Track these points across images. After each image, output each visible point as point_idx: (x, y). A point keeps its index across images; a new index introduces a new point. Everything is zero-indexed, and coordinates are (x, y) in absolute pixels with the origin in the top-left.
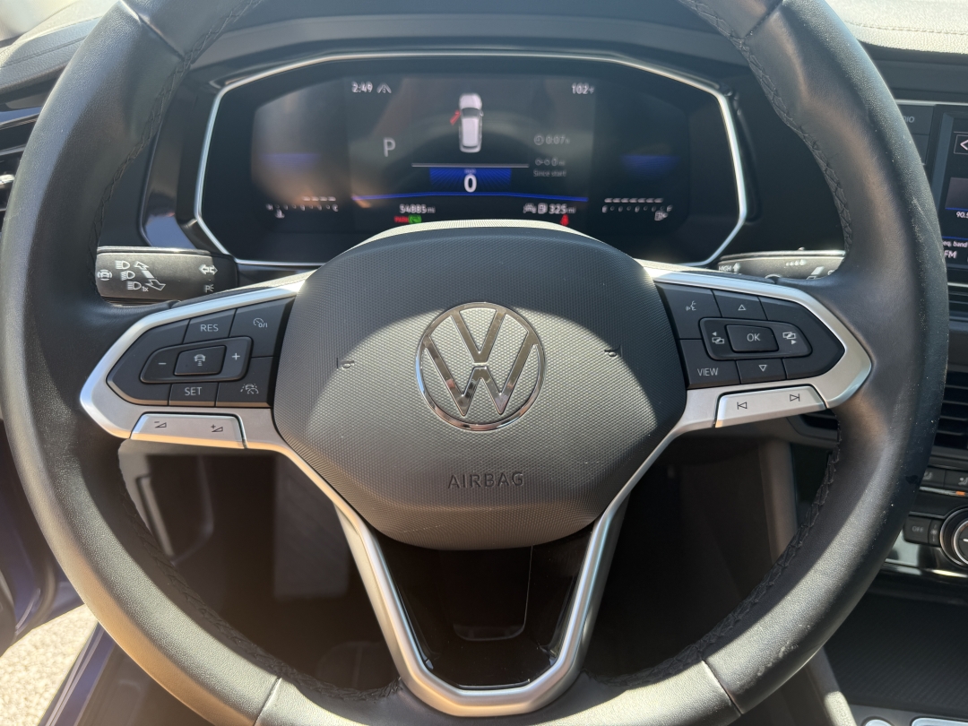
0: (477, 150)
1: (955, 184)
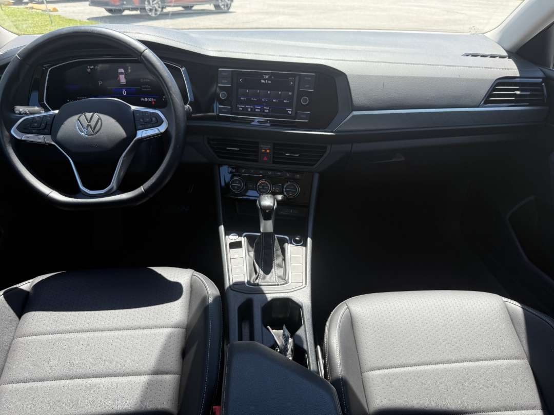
0: (125, 83)
1: (240, 90)
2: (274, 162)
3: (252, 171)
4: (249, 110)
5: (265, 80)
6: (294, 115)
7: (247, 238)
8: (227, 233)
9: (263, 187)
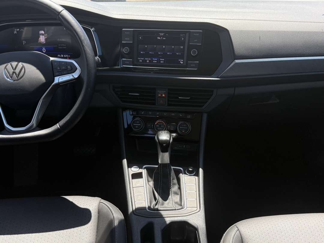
0: (45, 43)
1: (140, 46)
2: (169, 105)
3: (150, 113)
4: (148, 61)
5: (160, 37)
6: (185, 64)
7: (146, 169)
8: (129, 166)
9: (160, 126)
